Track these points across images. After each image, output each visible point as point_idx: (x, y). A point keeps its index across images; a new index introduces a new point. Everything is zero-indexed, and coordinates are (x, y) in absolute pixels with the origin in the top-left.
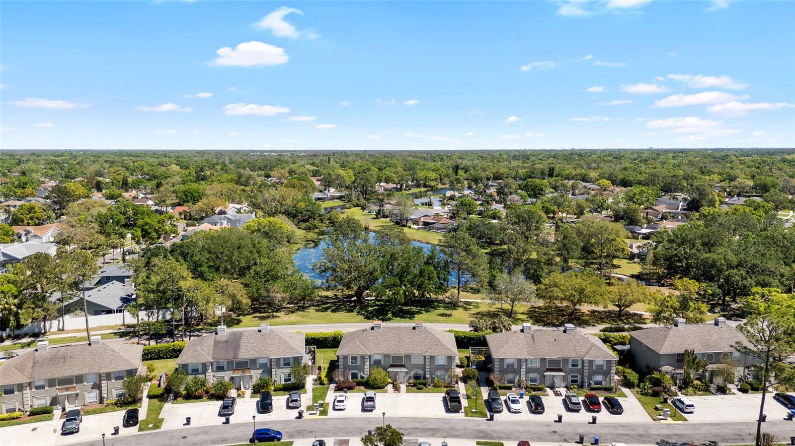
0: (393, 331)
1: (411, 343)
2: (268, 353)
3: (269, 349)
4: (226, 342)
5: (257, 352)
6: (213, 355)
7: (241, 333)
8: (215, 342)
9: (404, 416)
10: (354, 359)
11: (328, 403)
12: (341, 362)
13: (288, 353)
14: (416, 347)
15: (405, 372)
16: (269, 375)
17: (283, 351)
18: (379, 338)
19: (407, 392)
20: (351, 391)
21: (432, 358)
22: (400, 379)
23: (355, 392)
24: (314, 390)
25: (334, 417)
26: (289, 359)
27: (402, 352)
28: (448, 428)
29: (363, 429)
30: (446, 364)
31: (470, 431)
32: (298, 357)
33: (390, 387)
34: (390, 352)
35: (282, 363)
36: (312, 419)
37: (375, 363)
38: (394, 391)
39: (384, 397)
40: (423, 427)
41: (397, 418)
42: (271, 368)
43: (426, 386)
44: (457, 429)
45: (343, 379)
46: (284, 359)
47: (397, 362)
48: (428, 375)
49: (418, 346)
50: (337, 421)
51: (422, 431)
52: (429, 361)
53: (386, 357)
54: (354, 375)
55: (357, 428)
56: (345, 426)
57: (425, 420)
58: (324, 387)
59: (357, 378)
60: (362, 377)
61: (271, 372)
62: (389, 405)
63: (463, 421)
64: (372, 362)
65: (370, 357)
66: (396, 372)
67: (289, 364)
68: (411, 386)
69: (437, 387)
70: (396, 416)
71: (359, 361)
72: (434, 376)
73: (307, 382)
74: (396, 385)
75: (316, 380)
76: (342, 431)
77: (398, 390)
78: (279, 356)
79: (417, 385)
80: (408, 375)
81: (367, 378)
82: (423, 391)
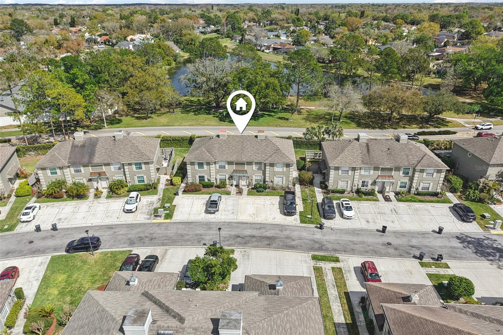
0: (237, 139)
1: (253, 151)
2: (121, 158)
3: (122, 154)
4: (83, 146)
5: (110, 157)
6: (69, 159)
7: (97, 139)
8: (72, 147)
9: (244, 221)
10: (201, 165)
11: (175, 206)
12: (189, 167)
13: (138, 158)
14: (257, 155)
15: (247, 176)
16: (124, 177)
17: (135, 157)
18: (224, 146)
19: (248, 195)
20: (198, 192)
21: (272, 165)
22: (243, 183)
23: (202, 194)
24: (165, 191)
25: (177, 221)
26: (140, 164)
27: (244, 160)
28: (284, 237)
29: (202, 237)
30: (285, 170)
31: (305, 241)
32: (148, 162)
33: (233, 190)
34: (233, 159)
35: (134, 167)
36: (156, 223)
37: (219, 168)
38: (237, 193)
39: (227, 200)
40: (260, 235)
41: (237, 223)
42: (124, 171)
43: (266, 189)
44: (293, 238)
45: (191, 181)
46: (136, 164)
47: (240, 168)
48: (267, 179)
49: (259, 154)
50: (180, 226)
51: (259, 240)
52: (269, 167)
53: (230, 163)
54: (202, 178)
55: (196, 235)
56: (186, 232)
57: (262, 226)
58: (175, 187)
59: (204, 180)
60: (209, 180)
61: (125, 174)
62: (230, 208)
63: (299, 228)
64: (218, 168)
65: (215, 163)
66: (239, 176)
67: (141, 168)
68: (252, 189)
69: (275, 190)
70: (235, 221)
71: (205, 167)
72: (272, 180)
73: (161, 182)
74: (239, 188)
75: (169, 180)
76: (182, 238)
77: (240, 193)
78: (130, 161)
79: (258, 188)
80: (250, 178)
81: (213, 180)
82: (262, 193)
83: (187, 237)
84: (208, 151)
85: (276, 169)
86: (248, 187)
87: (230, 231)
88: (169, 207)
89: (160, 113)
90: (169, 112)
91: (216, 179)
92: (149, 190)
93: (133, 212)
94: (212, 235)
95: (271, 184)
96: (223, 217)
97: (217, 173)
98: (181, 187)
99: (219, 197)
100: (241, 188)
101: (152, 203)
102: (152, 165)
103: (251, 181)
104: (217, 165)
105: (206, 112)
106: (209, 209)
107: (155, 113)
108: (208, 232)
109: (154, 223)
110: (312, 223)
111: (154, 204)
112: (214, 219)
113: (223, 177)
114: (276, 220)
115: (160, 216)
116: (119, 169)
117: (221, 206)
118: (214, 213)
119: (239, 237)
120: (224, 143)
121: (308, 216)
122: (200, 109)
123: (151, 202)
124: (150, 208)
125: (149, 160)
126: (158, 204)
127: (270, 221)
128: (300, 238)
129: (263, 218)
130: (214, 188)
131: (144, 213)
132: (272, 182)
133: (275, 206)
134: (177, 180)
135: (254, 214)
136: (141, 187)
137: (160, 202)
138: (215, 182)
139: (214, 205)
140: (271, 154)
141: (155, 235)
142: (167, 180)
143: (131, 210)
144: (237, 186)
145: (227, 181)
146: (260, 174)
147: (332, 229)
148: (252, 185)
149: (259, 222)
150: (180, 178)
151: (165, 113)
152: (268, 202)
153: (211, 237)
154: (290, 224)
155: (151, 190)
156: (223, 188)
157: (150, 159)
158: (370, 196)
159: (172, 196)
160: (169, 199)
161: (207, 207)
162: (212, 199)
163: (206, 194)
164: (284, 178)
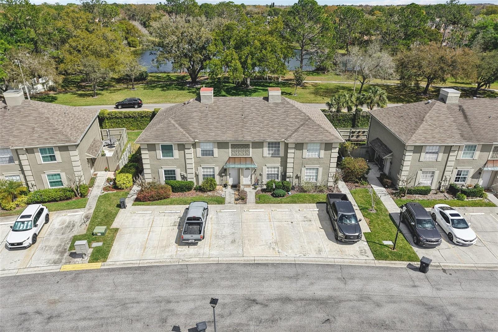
1: (262, 122)
2: (11, 139)
3: (16, 133)
9: (259, 260)
10: (167, 149)
11: (116, 230)
12: (146, 155)
13: (47, 139)
14: (271, 129)
15: (253, 169)
16: (22, 176)
17: (40, 137)
18: (209, 115)
19: (257, 203)
20: (162, 201)
21: (299, 146)
22: (245, 181)
23: (171, 204)
24: (102, 199)
25: (118, 265)
26: (51, 150)
27: (249, 138)
28: (355, 297)
29: (171, 306)
30: (322, 156)
31: (405, 306)
32: (67, 146)
33: (229, 194)
34: (228, 137)
35: (39, 156)
36: (71, 272)
37: (203, 155)
38: (236, 200)
39: (220, 214)
40: (301, 294)
41: (245, 265)
42: (21, 165)
43: (288, 191)
44: (375, 298)
45: (150, 181)
46: (43, 150)
47: (241, 153)
48: (290, 172)
49: (274, 128)
50: (123, 278)
51: (301, 310)
52: (293, 151)
53: (222, 145)
54: (170, 174)
55: (158, 302)
56: (133, 294)
57: (300, 271)
58: (121, 193)
59: (174, 178)
60: (184, 177)
61: (22, 171)
62: (227, 231)
63: (376, 272)
64: (199, 154)
65: (194, 145)
66: (239, 169)
67: (53, 158)
68: (263, 190)
69: (305, 192)
70: (241, 260)
71: (176, 153)
72: (299, 174)
73: (96, 184)
74: (239, 190)
75: (111, 180)
76: (124, 313)
77: (243, 199)
78: (31, 144)
79: (274, 190)
80: (258, 173)
81: (191, 178)
82: (284, 199)
83: (134, 310)
84: (180, 125)
85: (307, 154)
86: (255, 188)
87: (233, 287)
88: (103, 234)
89: (115, 90)
90: (127, 88)
91: (197, 176)
92: (70, 198)
93: (25, 248)
94: (194, 300)
95: (295, 182)
96: (214, 252)
97: (198, 163)
98: (132, 192)
99: (205, 209)
100: (243, 191)
101: (71, 226)
102: (76, 153)
103: (259, 178)
104: (199, 150)
105: (178, 88)
106: (186, 236)
107: (107, 89)
108: (183, 292)
109: (65, 274)
110: (400, 258)
111: (76, 228)
112: (195, 256)
113: (209, 172)
114: (324, 255)
115: (81, 256)
116: (11, 160)
117: (209, 227)
118: (195, 244)
119: (254, 301)
120: (210, 111)
121: (385, 243)
122: (170, 85)
123: (69, 223)
124: (65, 236)
125: (67, 141)
126: (84, 226)
127: (312, 257)
128: (392, 299)
129: (296, 250)
130: (193, 191)
131: (51, 247)
132: (297, 177)
133: (313, 222)
134: (125, 179)
135: (276, 243)
136: (54, 195)
137: (88, 223)
138: (194, 180)
139: (195, 227)
140: (296, 128)
141: (60, 307)
142: (109, 180)
143: (21, 244)
144: (235, 186)
145: (217, 179)
146: (277, 163)
147: (444, 271)
148: (262, 185)
149: (290, 260)
150: (130, 176)
151: (120, 90)
152: (298, 216)
153: (192, 305)
154: (356, 263)
155: (74, 199)
156: (210, 191)
157: (69, 141)
158: (476, 197)
159: (113, 209)
160: (106, 217)
161: (180, 231)
162: (190, 215)
163: (178, 204)
164: (321, 170)
